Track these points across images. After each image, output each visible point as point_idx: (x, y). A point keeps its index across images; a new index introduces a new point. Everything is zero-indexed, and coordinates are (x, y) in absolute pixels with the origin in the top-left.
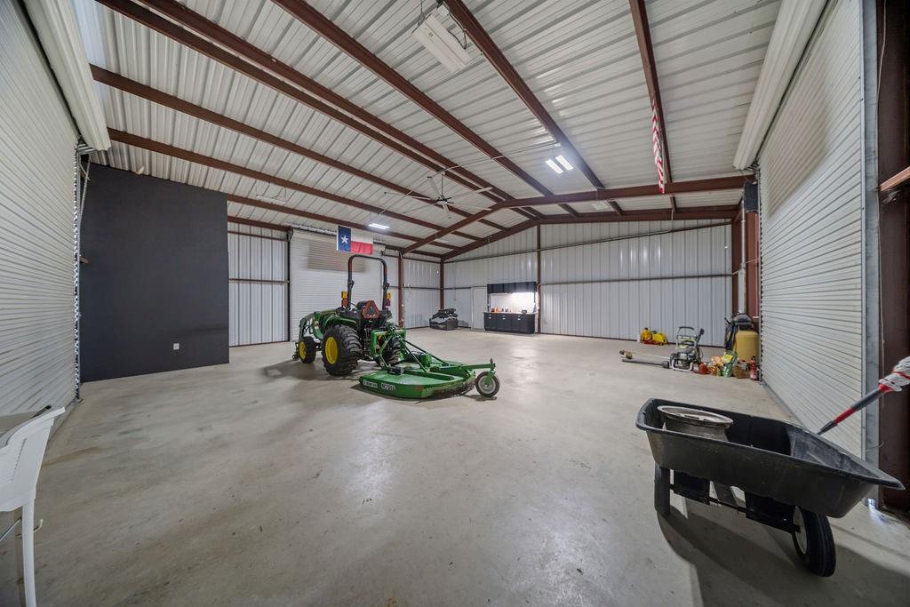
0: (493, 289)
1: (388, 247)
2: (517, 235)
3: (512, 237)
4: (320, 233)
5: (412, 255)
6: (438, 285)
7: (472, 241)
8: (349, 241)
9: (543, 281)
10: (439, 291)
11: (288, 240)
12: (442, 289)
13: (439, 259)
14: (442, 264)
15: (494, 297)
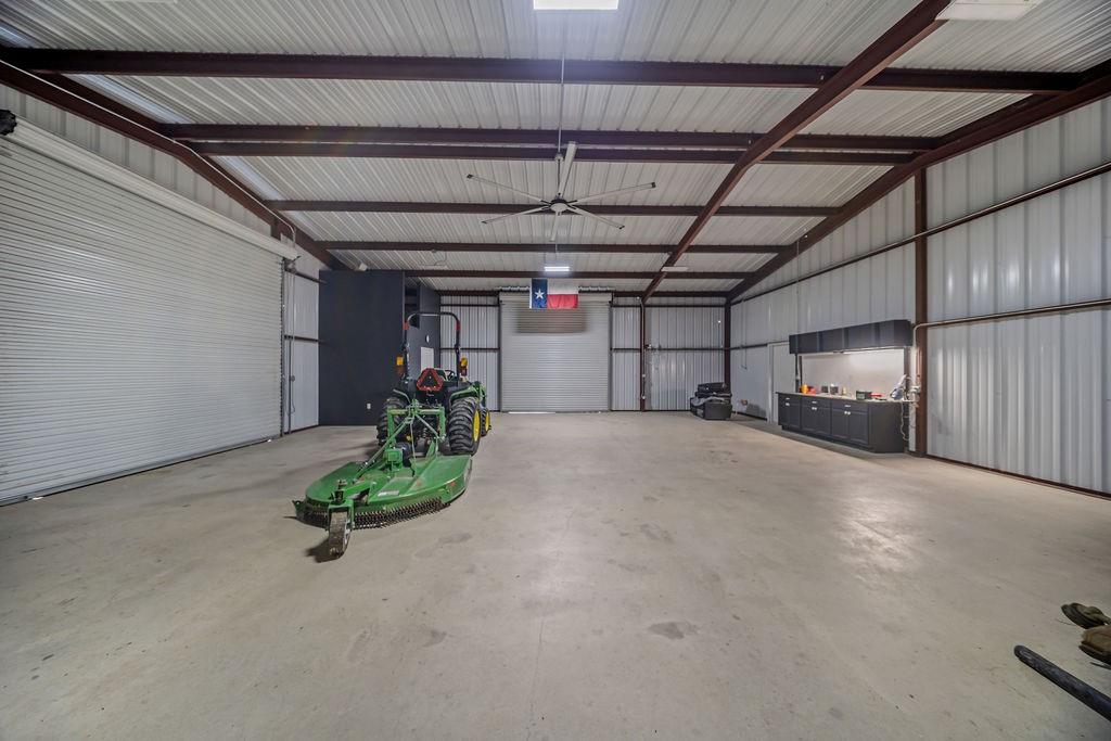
0: (802, 344)
1: (617, 294)
2: (863, 217)
3: (849, 225)
4: (514, 291)
5: (655, 300)
6: (720, 342)
7: (770, 256)
8: (546, 296)
9: (934, 314)
10: (722, 354)
11: (498, 304)
12: (727, 350)
13: (722, 300)
14: (727, 307)
15: (808, 361)
